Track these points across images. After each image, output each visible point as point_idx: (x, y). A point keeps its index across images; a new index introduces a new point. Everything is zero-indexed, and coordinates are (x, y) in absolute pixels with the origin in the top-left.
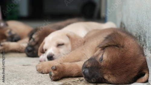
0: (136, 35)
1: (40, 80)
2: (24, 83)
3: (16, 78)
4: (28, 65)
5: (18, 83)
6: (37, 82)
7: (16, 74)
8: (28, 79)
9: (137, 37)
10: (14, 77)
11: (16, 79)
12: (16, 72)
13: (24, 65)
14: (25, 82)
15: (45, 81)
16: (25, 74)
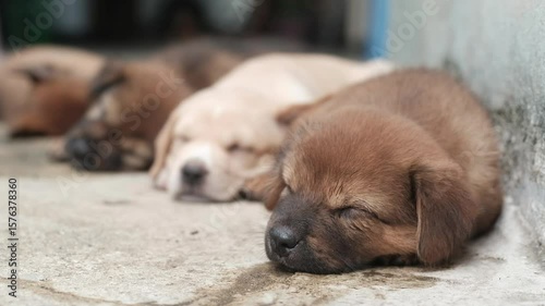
0: (507, 104)
1: (173, 255)
2: (122, 263)
3: (90, 246)
4: (122, 203)
5: (100, 261)
6: (164, 260)
7: (86, 232)
8: (131, 250)
9: (511, 112)
10: (83, 244)
11: (91, 249)
12: (83, 224)
13: (107, 203)
14: (123, 259)
15: (191, 259)
16: (117, 233)
